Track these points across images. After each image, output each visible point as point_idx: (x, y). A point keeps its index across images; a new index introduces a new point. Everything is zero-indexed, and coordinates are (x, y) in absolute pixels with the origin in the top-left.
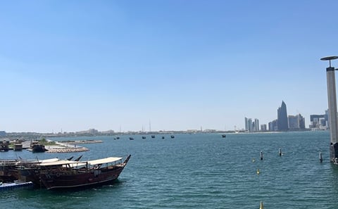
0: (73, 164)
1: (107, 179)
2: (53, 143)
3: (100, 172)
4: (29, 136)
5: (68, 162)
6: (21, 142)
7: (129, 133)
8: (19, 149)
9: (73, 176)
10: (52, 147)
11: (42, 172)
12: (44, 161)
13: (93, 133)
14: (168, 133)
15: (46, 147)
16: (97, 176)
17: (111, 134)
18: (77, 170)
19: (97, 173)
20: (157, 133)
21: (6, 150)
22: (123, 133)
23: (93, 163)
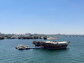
0: (54, 43)
1: (63, 48)
2: (49, 37)
3: (61, 45)
4: (43, 35)
5: (53, 42)
6: (41, 36)
7: (69, 35)
8: (41, 38)
9: (54, 46)
10: (48, 38)
11: (46, 45)
12: (47, 42)
13: (59, 35)
14: (82, 35)
15: (47, 38)
16: (60, 47)
17: (64, 35)
18: (55, 45)
19: (60, 46)
20: (78, 35)
21: (38, 38)
22: (68, 35)
23: (59, 43)
